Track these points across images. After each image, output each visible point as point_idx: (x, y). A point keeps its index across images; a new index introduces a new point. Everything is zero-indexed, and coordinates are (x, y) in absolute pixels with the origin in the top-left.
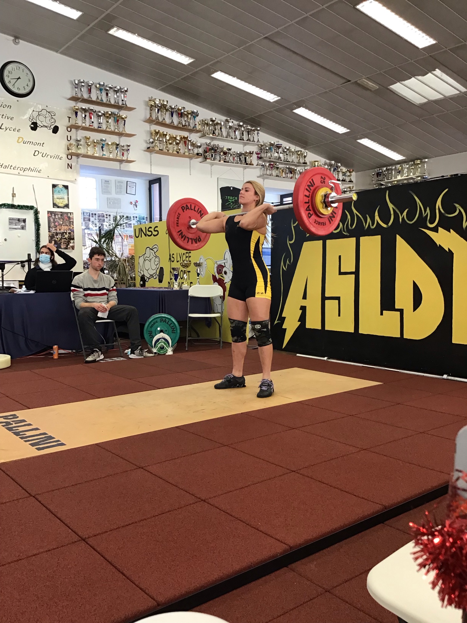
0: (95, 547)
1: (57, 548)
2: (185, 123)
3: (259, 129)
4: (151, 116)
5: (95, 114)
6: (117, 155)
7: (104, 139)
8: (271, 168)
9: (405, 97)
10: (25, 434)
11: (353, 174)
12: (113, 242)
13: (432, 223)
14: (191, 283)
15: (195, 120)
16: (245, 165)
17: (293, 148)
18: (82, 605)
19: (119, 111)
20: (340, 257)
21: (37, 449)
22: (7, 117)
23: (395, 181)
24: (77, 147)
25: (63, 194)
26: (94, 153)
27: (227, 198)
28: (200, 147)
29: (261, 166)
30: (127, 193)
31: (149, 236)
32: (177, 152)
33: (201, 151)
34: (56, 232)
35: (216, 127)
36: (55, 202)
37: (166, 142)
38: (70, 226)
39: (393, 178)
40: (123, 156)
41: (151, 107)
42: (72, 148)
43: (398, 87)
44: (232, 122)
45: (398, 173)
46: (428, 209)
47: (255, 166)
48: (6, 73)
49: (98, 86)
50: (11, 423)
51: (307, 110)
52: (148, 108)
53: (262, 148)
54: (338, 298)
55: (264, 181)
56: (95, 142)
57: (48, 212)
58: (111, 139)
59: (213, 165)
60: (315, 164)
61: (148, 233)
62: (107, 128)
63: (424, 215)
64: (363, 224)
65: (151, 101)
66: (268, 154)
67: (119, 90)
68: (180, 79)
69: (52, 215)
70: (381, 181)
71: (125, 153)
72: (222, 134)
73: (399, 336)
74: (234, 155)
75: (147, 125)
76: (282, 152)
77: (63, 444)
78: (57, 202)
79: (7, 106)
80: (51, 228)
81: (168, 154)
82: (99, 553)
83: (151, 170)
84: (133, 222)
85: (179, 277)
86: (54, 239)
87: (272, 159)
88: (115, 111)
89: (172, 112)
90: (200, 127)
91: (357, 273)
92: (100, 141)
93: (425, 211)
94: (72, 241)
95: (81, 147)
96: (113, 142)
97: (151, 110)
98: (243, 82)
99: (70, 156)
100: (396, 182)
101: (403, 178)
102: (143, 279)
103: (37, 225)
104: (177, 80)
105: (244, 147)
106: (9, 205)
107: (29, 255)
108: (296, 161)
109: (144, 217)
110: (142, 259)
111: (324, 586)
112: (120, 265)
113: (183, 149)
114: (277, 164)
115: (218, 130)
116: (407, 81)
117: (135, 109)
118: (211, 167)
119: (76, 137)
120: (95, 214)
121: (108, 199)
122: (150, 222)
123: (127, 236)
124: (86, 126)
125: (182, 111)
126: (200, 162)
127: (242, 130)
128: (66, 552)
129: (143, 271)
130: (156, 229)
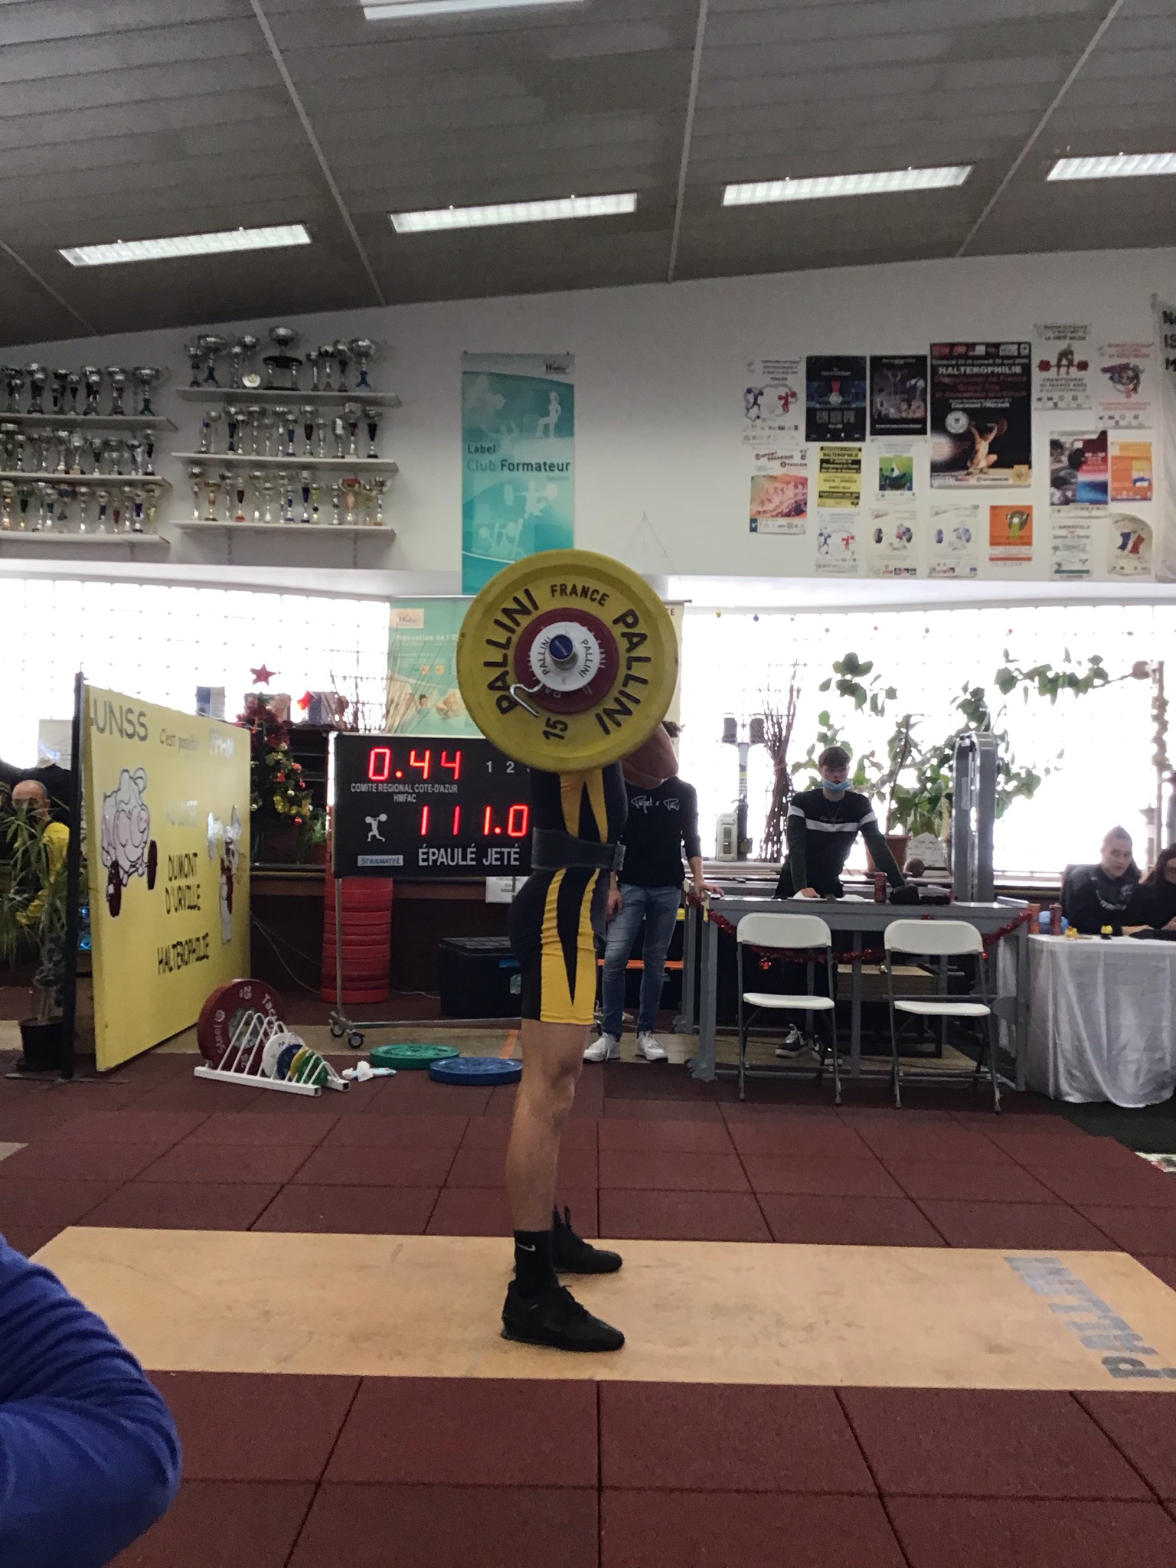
31: (129, 735)
102: (115, 875)
110: (111, 807)
129: (115, 848)
130: (142, 720)
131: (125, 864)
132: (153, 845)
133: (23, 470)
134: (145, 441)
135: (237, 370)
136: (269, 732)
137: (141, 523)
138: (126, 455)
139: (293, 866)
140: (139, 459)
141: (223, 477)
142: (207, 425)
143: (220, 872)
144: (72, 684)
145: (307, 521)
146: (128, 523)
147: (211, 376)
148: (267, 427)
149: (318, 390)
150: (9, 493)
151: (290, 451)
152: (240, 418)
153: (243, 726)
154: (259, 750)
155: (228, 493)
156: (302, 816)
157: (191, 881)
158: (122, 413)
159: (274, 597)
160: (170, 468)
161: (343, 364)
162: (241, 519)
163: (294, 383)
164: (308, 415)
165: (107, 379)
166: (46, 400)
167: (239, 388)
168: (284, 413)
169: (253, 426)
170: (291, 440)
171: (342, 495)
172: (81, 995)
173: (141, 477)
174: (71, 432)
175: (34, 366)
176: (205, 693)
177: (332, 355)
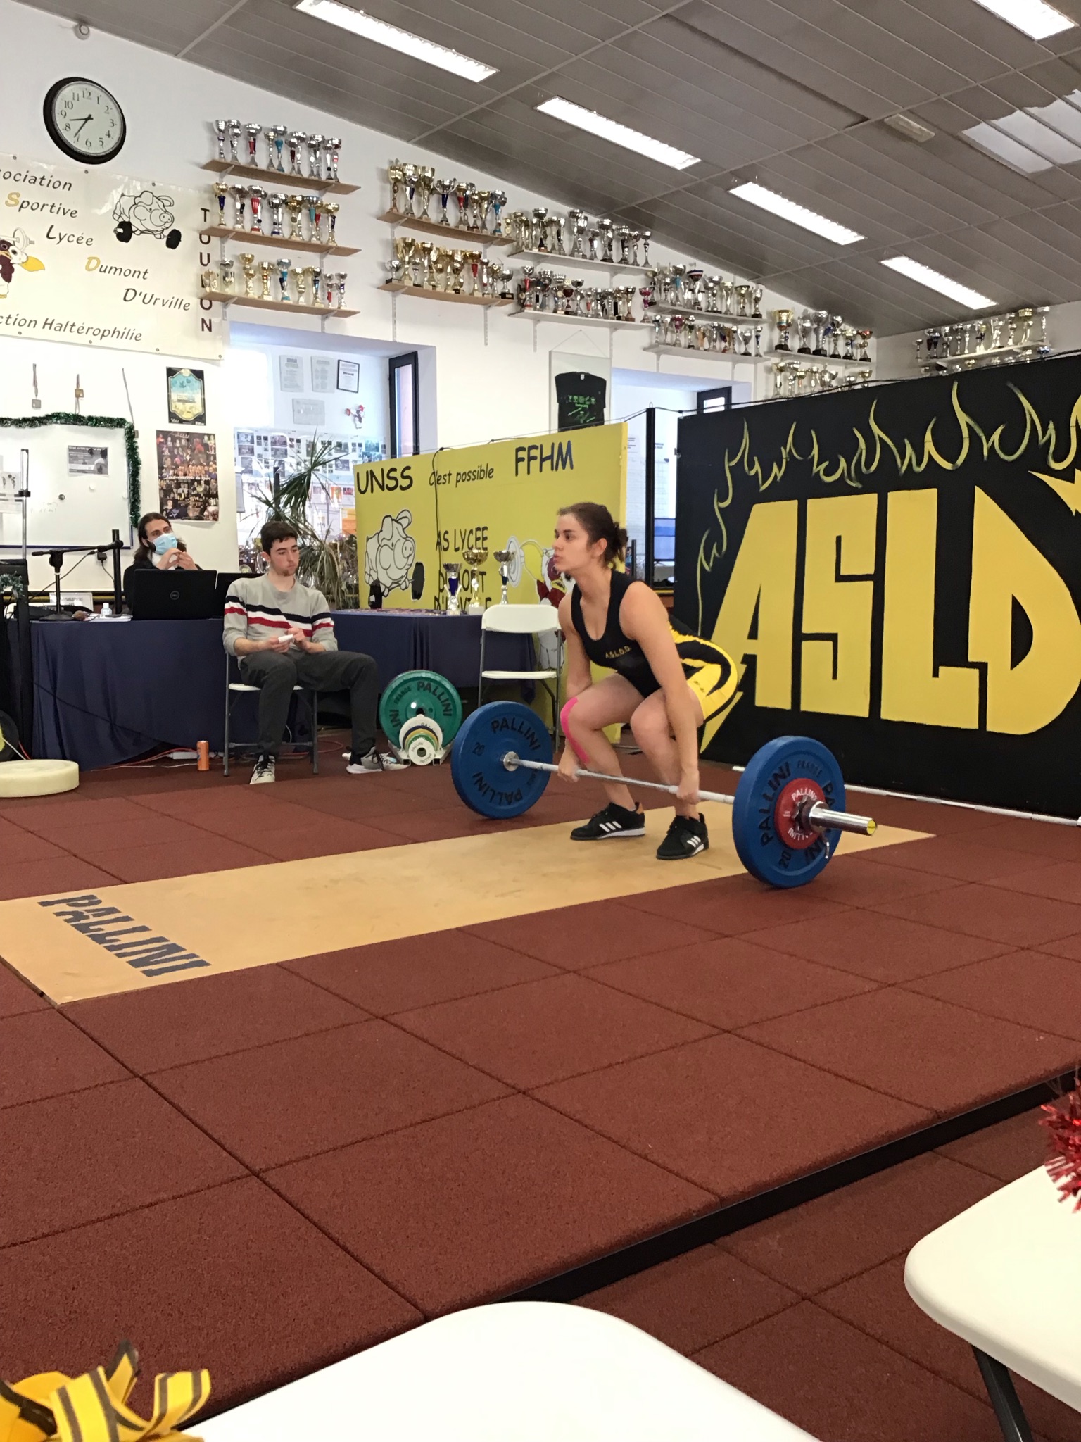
0: (283, 1191)
1: (199, 1191)
2: (475, 222)
3: (648, 234)
4: (395, 205)
5: (265, 202)
6: (316, 298)
7: (287, 261)
8: (676, 327)
9: (1000, 157)
10: (117, 940)
11: (872, 341)
12: (307, 503)
13: (1059, 459)
14: (488, 599)
15: (497, 214)
16: (615, 321)
17: (730, 279)
18: (257, 1314)
19: (322, 195)
20: (839, 539)
21: (144, 972)
22: (61, 210)
23: (970, 359)
24: (224, 279)
25: (192, 390)
26: (263, 294)
27: (573, 399)
28: (509, 277)
29: (654, 322)
30: (338, 388)
31: (390, 489)
32: (455, 290)
33: (510, 287)
34: (177, 480)
35: (548, 230)
36: (173, 409)
37: (430, 267)
38: (208, 465)
39: (966, 351)
40: (330, 301)
41: (395, 184)
42: (212, 283)
43: (981, 133)
44: (586, 218)
45: (978, 341)
46: (1051, 426)
47: (638, 322)
48: (59, 105)
49: (271, 134)
50: (86, 914)
51: (764, 190)
52: (389, 187)
53: (654, 279)
54: (833, 637)
55: (658, 359)
56: (264, 269)
57: (159, 433)
58: (301, 261)
59: (539, 321)
60: (780, 318)
61: (388, 482)
62: (292, 234)
63: (1042, 440)
64: (896, 461)
65: (393, 168)
66: (668, 294)
67: (322, 145)
68: (462, 116)
69: (166, 440)
70: (936, 357)
71: (335, 294)
72: (561, 246)
73: (974, 725)
74: (589, 296)
75: (386, 226)
76: (703, 289)
77: (202, 963)
78: (179, 408)
79: (63, 184)
80: (164, 471)
81: (433, 294)
82: (290, 1204)
83: (394, 335)
84: (353, 457)
85: (460, 587)
86: (172, 495)
87: (680, 305)
88: (312, 193)
89: (443, 195)
90: (509, 230)
91: (878, 578)
92: (276, 266)
93: (1045, 430)
94: (212, 501)
95: (232, 279)
96: (306, 267)
97: (395, 192)
98: (612, 124)
99: (208, 300)
100: (973, 361)
101: (990, 351)
102: (376, 589)
103: (134, 463)
104: (457, 118)
105: (612, 276)
106: (68, 415)
107: (116, 533)
108: (735, 310)
109: (378, 444)
110: (373, 544)
111: (799, 1288)
112: (323, 558)
113: (469, 284)
114: (692, 317)
115: (553, 237)
116: (1003, 119)
117: (357, 188)
118: (535, 325)
119: (222, 255)
120: (266, 439)
121: (295, 403)
122: (392, 458)
123: (339, 489)
124: (243, 230)
125: (468, 193)
126: (510, 315)
127: (608, 237)
128: (218, 1200)
129: (376, 572)
131: (385, 581)
132: (419, 567)
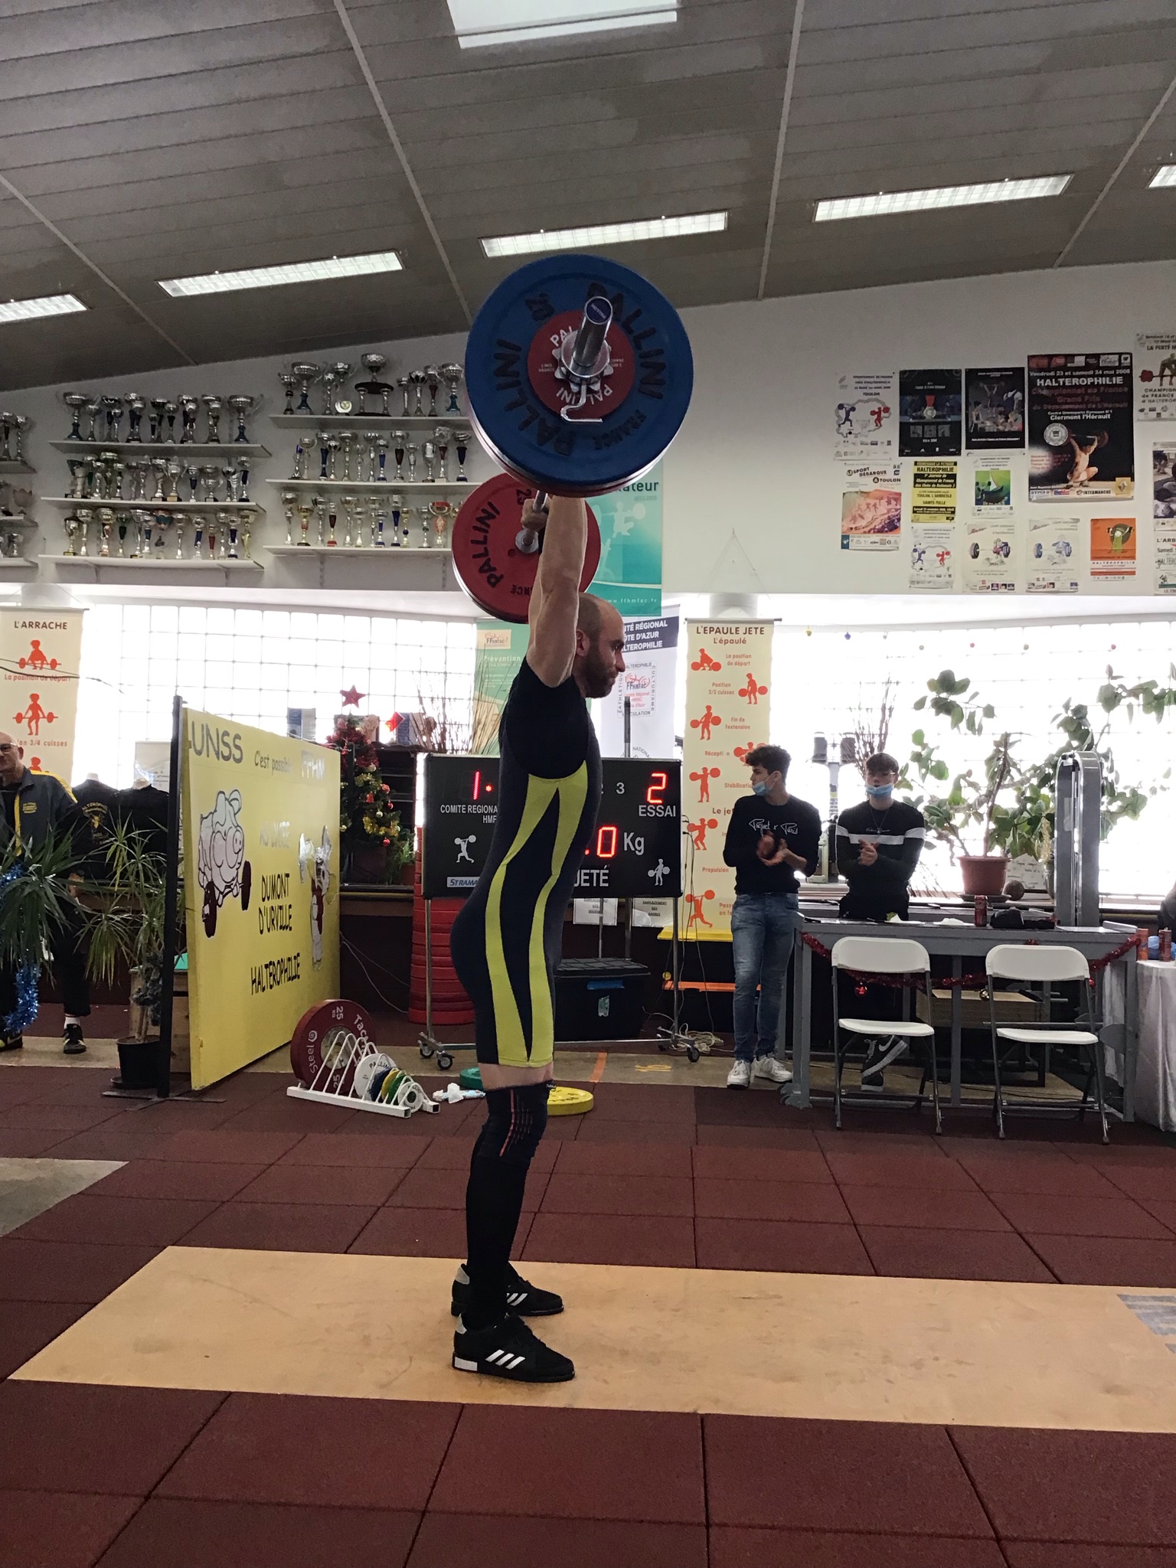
31: (225, 757)
129: (211, 870)
130: (238, 742)
131: (221, 885)
132: (247, 865)
133: (122, 498)
134: (240, 468)
135: (329, 396)
136: (359, 753)
137: (236, 548)
138: (222, 482)
139: (381, 887)
140: (234, 486)
141: (315, 502)
142: (300, 451)
143: (311, 893)
144: (171, 707)
145: (397, 545)
146: (223, 549)
147: (304, 404)
148: (358, 452)
149: (408, 415)
150: (108, 520)
151: (381, 476)
152: (333, 443)
153: (333, 747)
154: (349, 771)
155: (321, 519)
156: (391, 837)
157: (283, 901)
158: (218, 441)
159: (364, 620)
160: (264, 495)
161: (434, 389)
162: (333, 543)
163: (385, 409)
164: (399, 440)
165: (203, 407)
166: (144, 428)
167: (331, 414)
168: (376, 438)
169: (345, 452)
170: (382, 466)
171: (432, 518)
172: (176, 1015)
173: (235, 503)
174: (168, 460)
175: (133, 396)
176: (295, 715)
177: (423, 378)
